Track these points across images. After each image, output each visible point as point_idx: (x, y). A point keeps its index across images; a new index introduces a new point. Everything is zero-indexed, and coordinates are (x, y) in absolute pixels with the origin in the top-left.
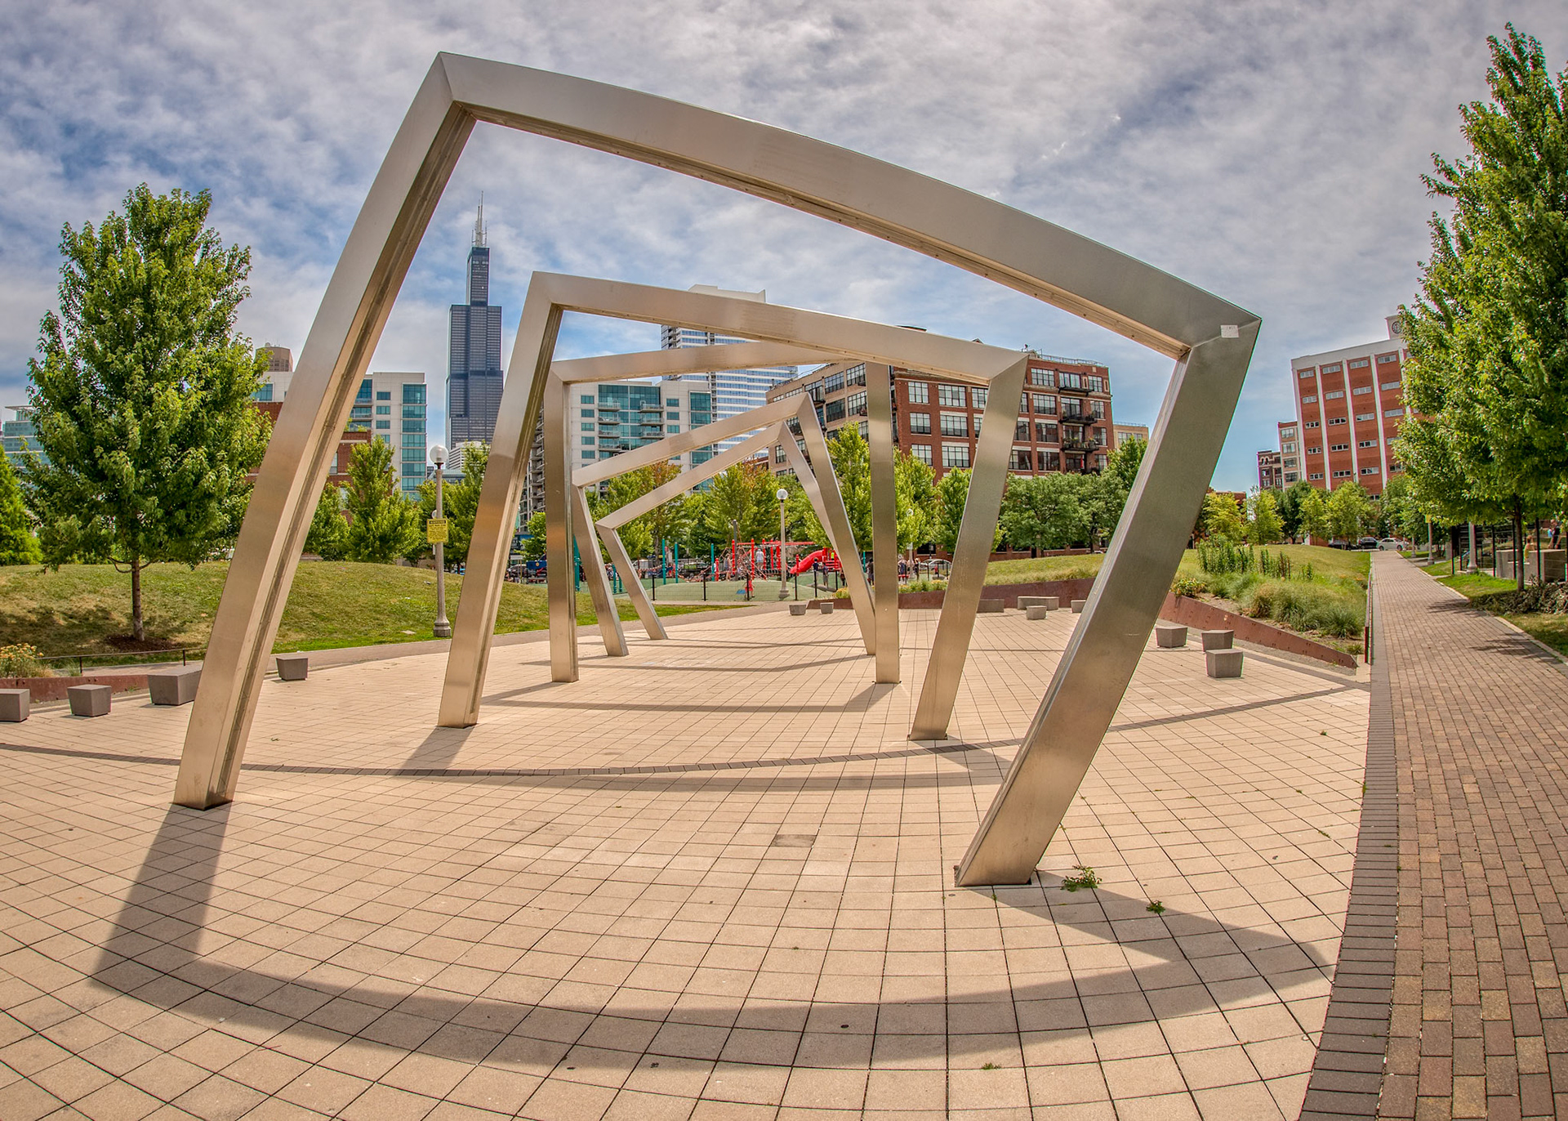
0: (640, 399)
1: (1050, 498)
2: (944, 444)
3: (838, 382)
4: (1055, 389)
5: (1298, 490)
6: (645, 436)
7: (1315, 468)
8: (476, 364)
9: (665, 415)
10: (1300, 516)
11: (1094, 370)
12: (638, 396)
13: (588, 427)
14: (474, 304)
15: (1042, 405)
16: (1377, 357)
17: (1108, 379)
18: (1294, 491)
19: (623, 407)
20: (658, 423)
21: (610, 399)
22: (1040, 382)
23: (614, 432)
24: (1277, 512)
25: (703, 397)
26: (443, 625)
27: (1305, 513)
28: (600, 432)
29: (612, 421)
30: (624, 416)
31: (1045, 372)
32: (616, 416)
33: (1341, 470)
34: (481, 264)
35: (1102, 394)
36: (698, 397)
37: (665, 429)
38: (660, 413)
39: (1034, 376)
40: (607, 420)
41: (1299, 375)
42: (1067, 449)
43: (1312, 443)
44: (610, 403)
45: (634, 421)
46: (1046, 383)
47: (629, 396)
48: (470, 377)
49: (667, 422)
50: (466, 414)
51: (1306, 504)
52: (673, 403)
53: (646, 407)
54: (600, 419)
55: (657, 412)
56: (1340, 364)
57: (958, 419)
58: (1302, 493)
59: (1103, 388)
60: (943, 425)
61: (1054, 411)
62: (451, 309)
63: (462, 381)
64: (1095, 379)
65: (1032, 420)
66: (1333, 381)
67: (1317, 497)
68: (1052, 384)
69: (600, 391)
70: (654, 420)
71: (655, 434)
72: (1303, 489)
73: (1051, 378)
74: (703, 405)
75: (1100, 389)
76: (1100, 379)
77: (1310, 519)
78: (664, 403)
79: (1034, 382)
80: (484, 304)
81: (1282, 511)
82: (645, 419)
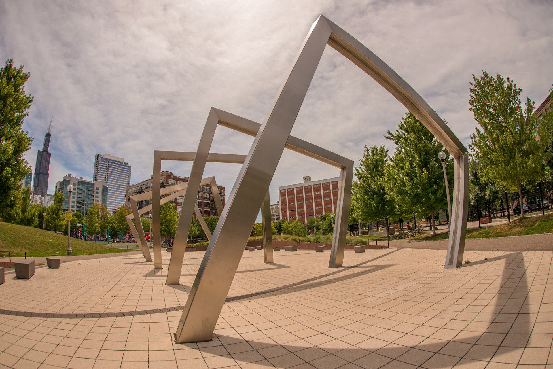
0: (89, 186)
1: (210, 223)
2: (178, 206)
3: (148, 186)
4: (209, 192)
5: (281, 222)
6: (89, 198)
7: (285, 216)
8: (42, 171)
9: (95, 192)
10: (282, 229)
11: (221, 188)
12: (88, 185)
13: (74, 193)
14: (44, 151)
15: (206, 197)
16: (305, 187)
17: (225, 190)
18: (280, 222)
19: (84, 188)
20: (93, 194)
21: (81, 185)
22: (206, 190)
23: (81, 196)
24: (275, 228)
25: (106, 188)
26: (70, 250)
27: (284, 228)
28: (77, 196)
29: (81, 193)
30: (84, 191)
31: (207, 187)
32: (82, 191)
33: (292, 216)
34: (48, 138)
35: (223, 195)
36: (104, 188)
37: (95, 196)
38: (94, 191)
39: (204, 188)
40: (79, 192)
41: (281, 191)
42: (212, 210)
43: (284, 209)
44: (81, 187)
45: (86, 193)
46: (207, 190)
47: (86, 185)
48: (41, 175)
49: (95, 194)
50: (38, 186)
51: (284, 225)
52: (98, 189)
53: (90, 189)
54: (77, 191)
55: (93, 191)
56: (294, 188)
57: (182, 199)
58: (283, 223)
59: (223, 193)
60: (178, 201)
61: (209, 199)
62: (38, 152)
63: (38, 175)
64: (221, 190)
65: (203, 201)
66: (291, 193)
67: (287, 224)
68: (209, 191)
69: (78, 182)
70: (92, 193)
71: (92, 198)
72: (282, 222)
73: (209, 189)
74: (106, 190)
75: (222, 193)
76: (222, 190)
77: (285, 229)
78: (95, 188)
79: (204, 190)
80: (47, 151)
81: (276, 227)
82: (90, 193)
